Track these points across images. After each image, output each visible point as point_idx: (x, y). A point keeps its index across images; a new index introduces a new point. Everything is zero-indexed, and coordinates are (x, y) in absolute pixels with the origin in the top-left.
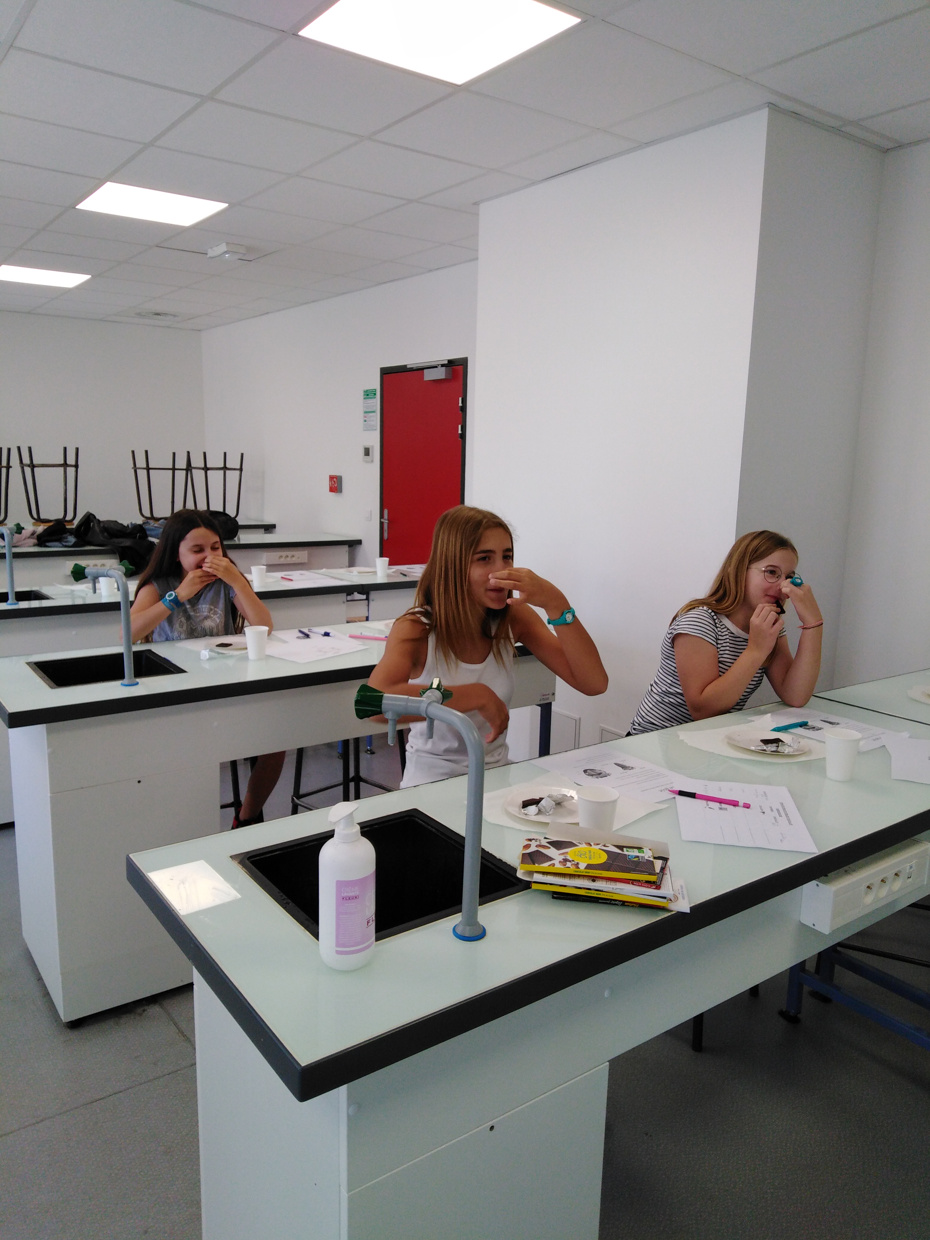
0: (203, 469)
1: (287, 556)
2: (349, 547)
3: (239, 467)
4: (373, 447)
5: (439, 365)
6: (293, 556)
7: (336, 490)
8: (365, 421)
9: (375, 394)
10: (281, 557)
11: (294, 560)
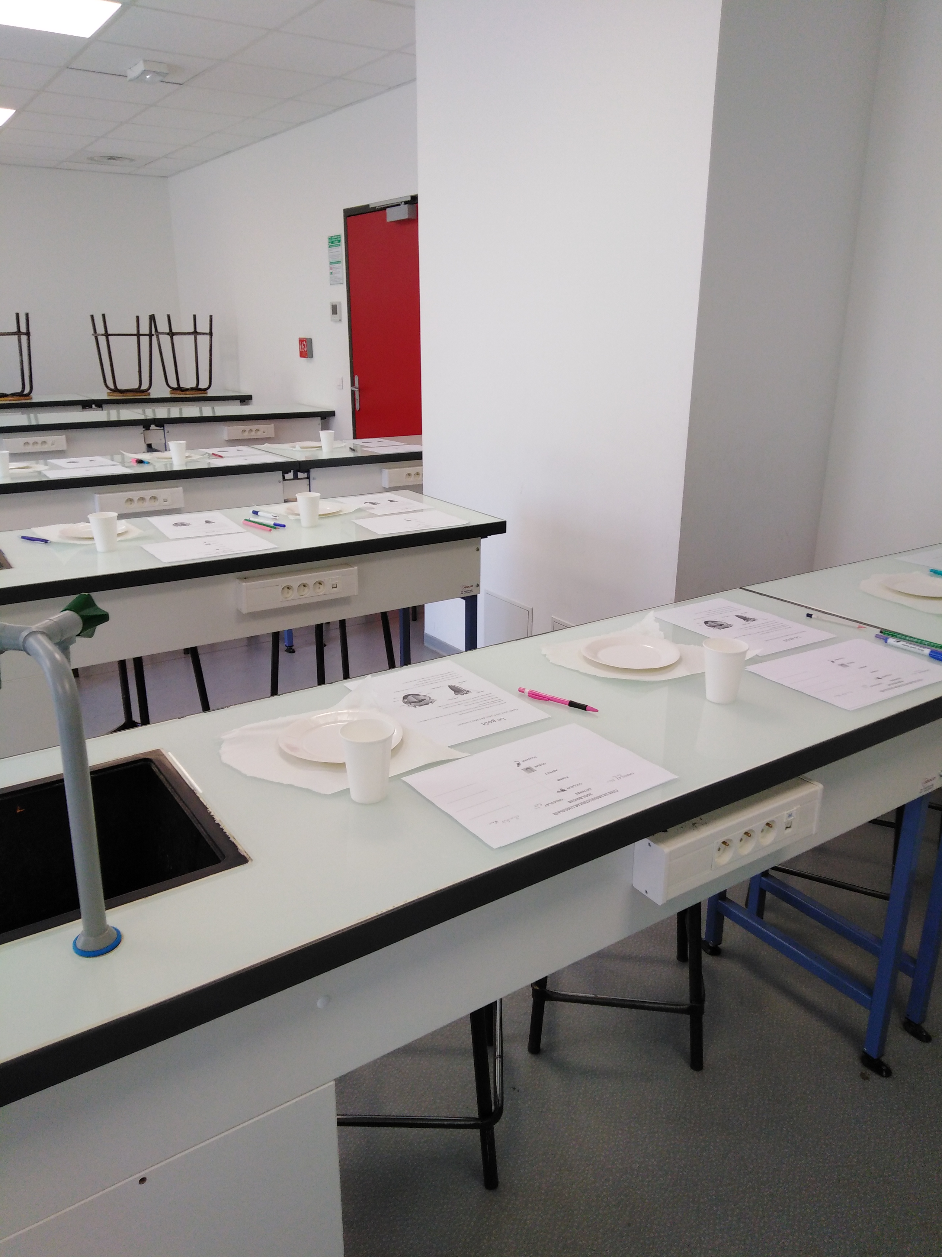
0: (168, 334)
1: (251, 430)
2: (321, 419)
3: (208, 331)
4: (340, 303)
5: (401, 202)
6: (258, 430)
7: (307, 354)
8: (331, 273)
9: (340, 241)
10: (244, 431)
11: (260, 435)
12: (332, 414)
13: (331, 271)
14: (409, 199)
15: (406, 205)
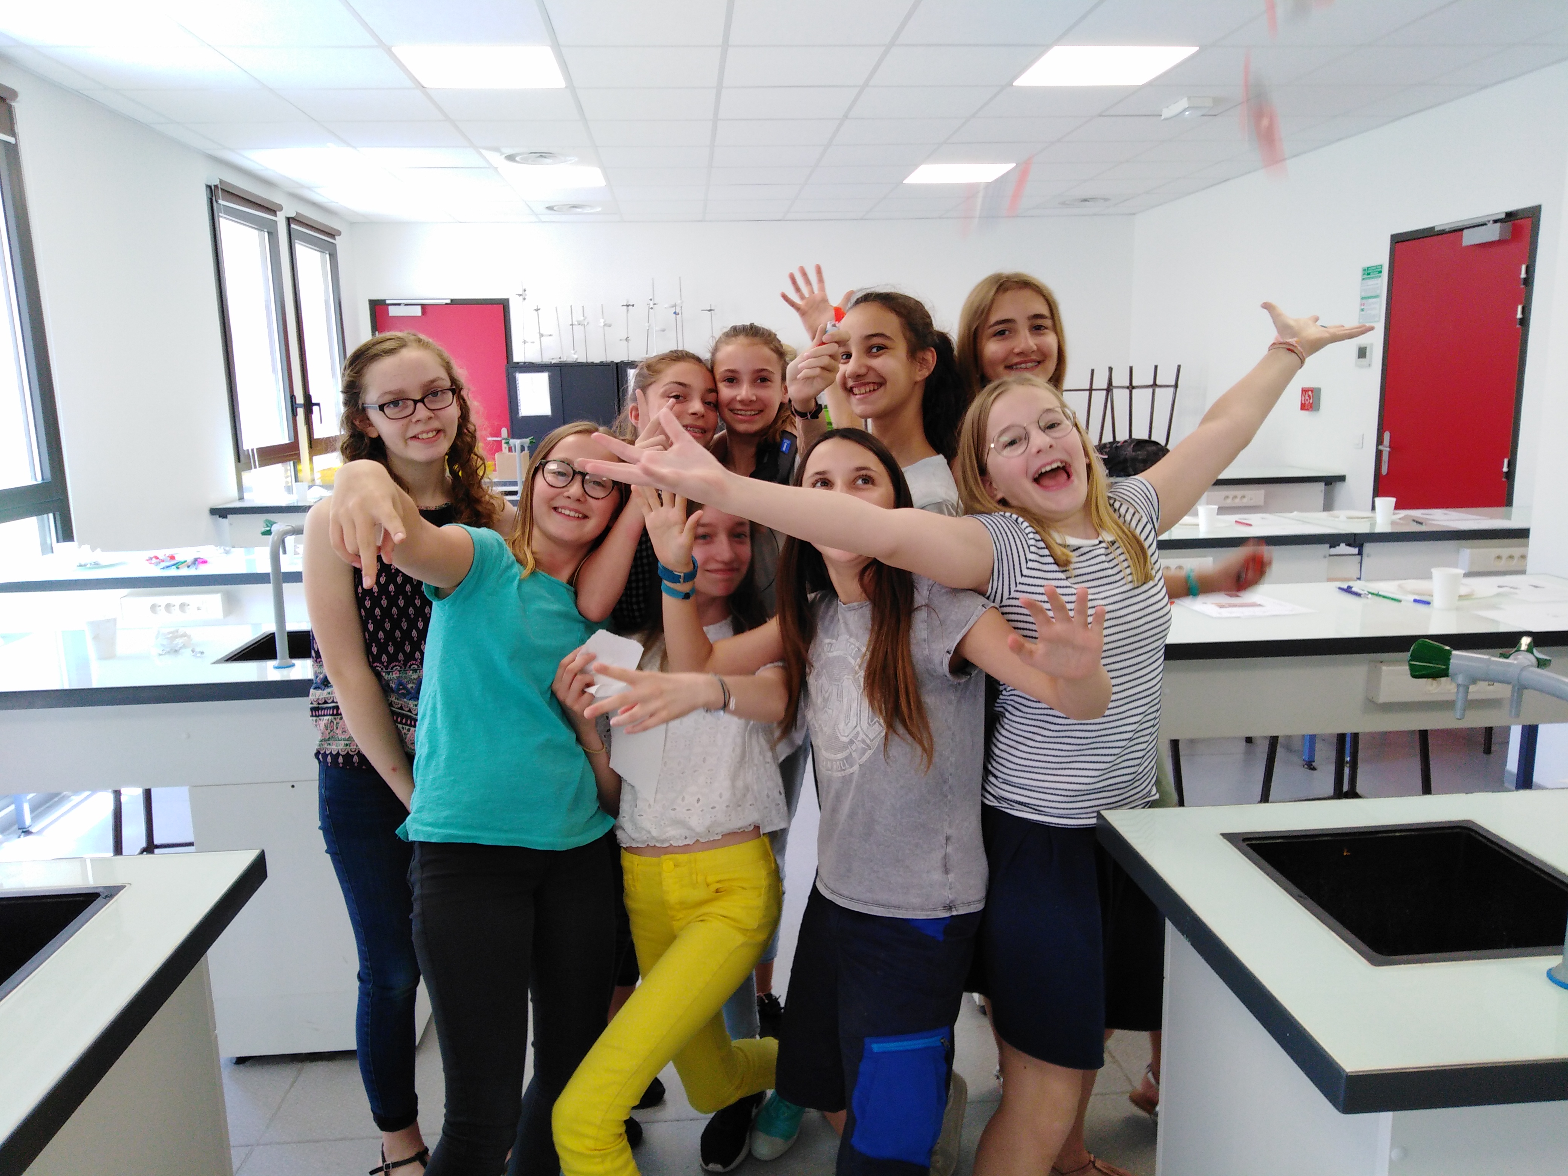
0: (1128, 388)
1: (1235, 497)
2: (1326, 485)
3: (1173, 383)
4: (1372, 345)
5: (1489, 221)
6: (1244, 497)
7: (1311, 407)
8: (1362, 310)
9: (1380, 272)
10: (1227, 497)
11: (1245, 502)
12: (1342, 479)
13: (1362, 307)
14: (1503, 216)
15: (1498, 225)
